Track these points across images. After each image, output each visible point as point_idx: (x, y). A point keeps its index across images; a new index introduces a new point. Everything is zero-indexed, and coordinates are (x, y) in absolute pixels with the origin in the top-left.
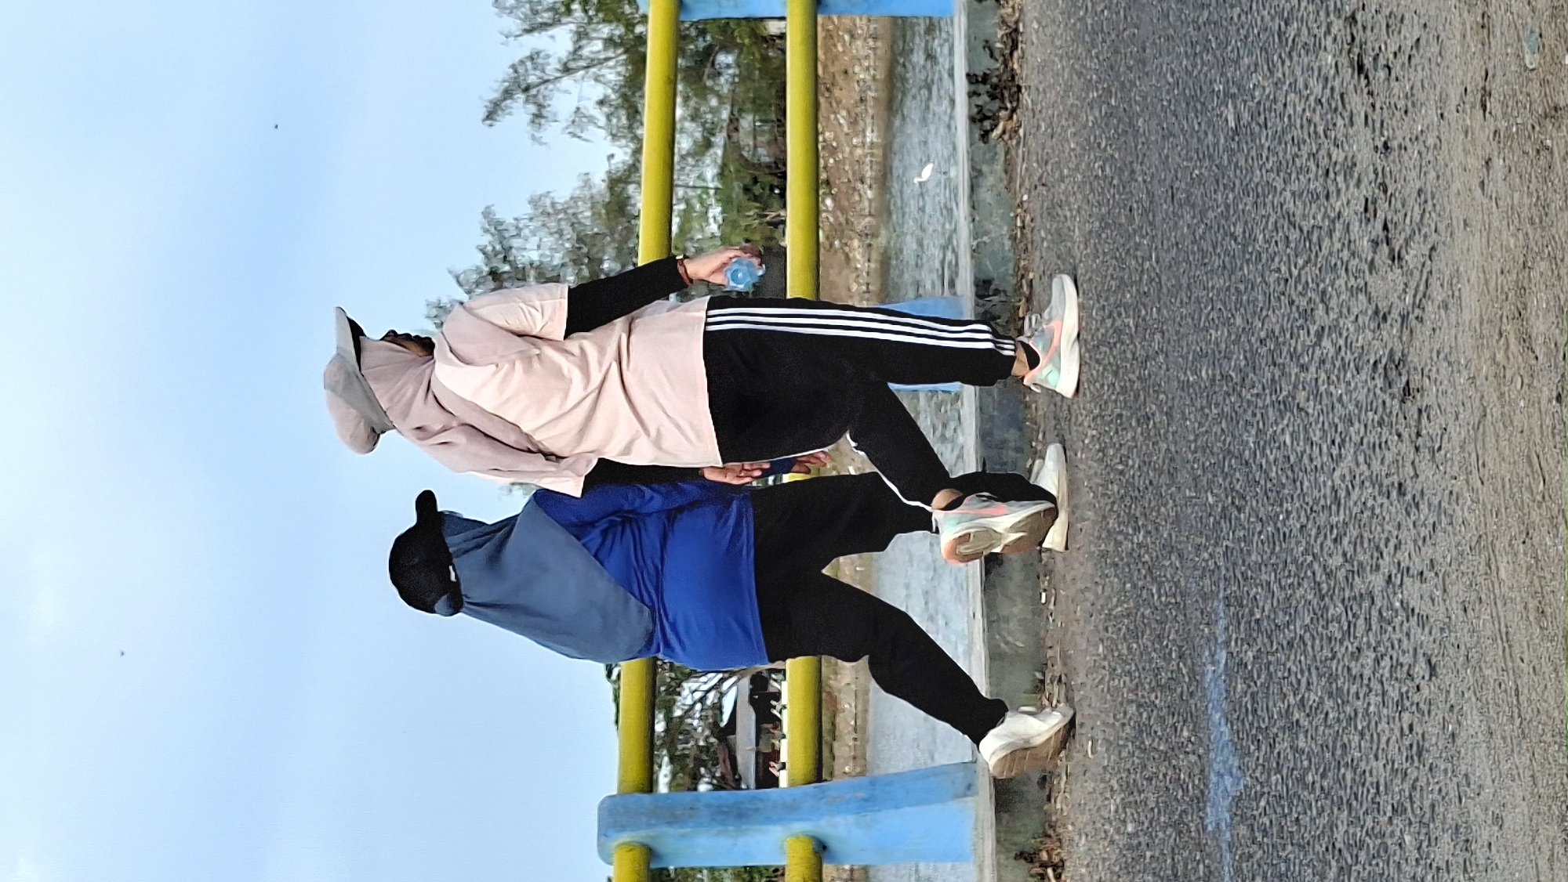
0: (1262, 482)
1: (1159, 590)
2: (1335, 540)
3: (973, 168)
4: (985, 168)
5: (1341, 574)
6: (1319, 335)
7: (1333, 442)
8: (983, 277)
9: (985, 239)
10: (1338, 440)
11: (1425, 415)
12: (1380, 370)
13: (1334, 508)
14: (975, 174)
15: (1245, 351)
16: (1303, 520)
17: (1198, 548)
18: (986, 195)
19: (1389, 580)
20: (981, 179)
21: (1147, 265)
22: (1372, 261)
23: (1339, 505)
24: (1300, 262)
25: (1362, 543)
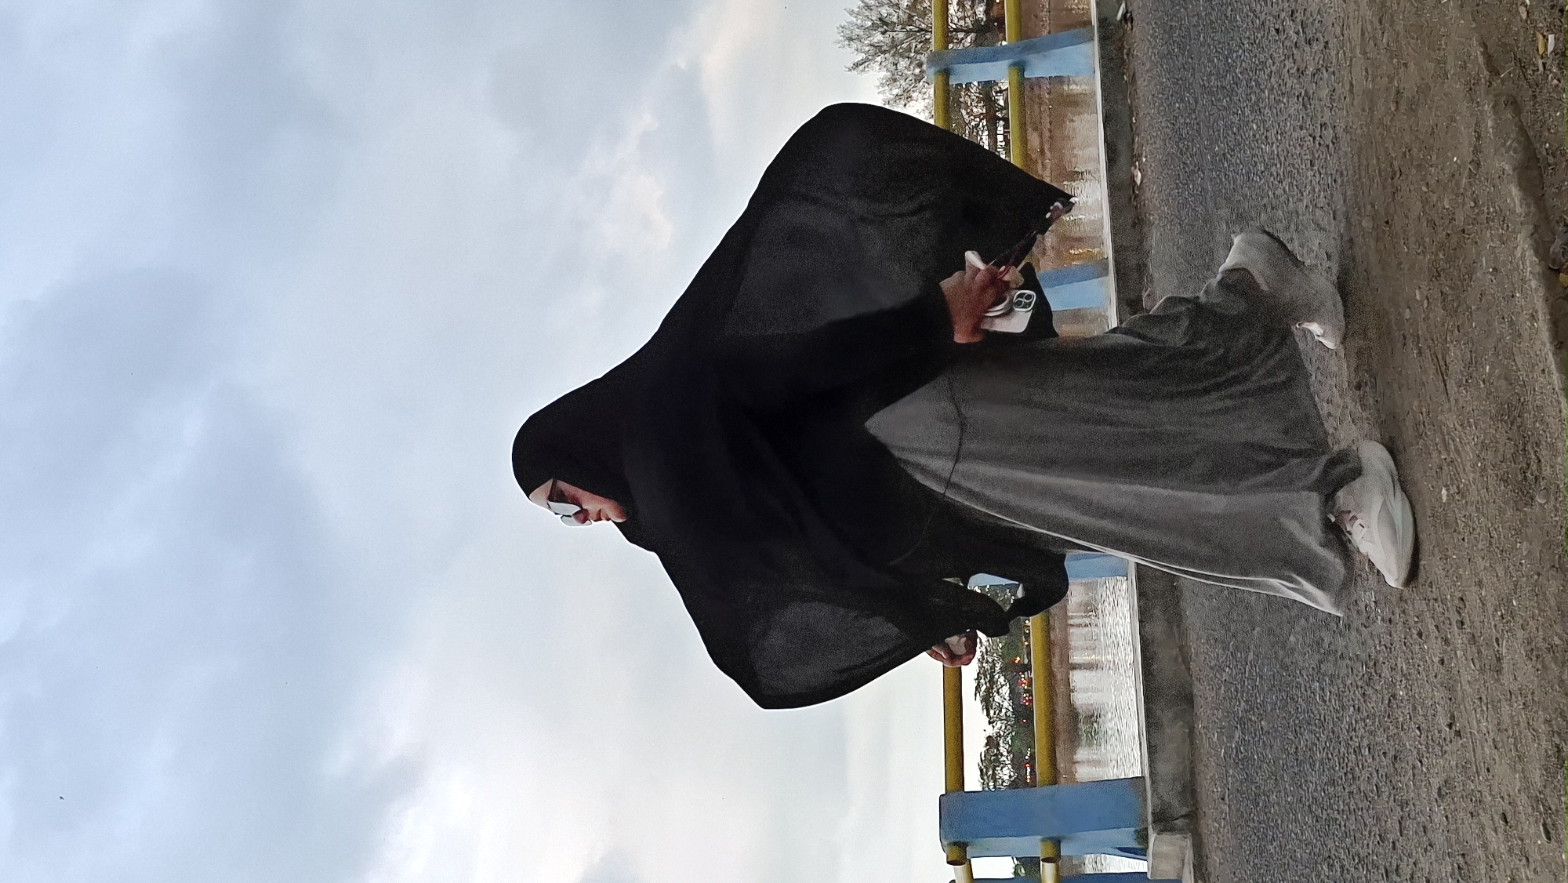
0: (1242, 145)
1: (1193, 187)
2: (1279, 182)
5: (1283, 199)
6: (1270, 77)
7: (1277, 132)
10: (1279, 132)
11: (1323, 129)
12: (1301, 99)
13: (1278, 166)
15: (1233, 76)
16: (1263, 169)
17: (1211, 170)
19: (1306, 206)
21: (1183, 22)
22: (1296, 43)
23: (1281, 164)
24: (1259, 35)
25: (1293, 186)
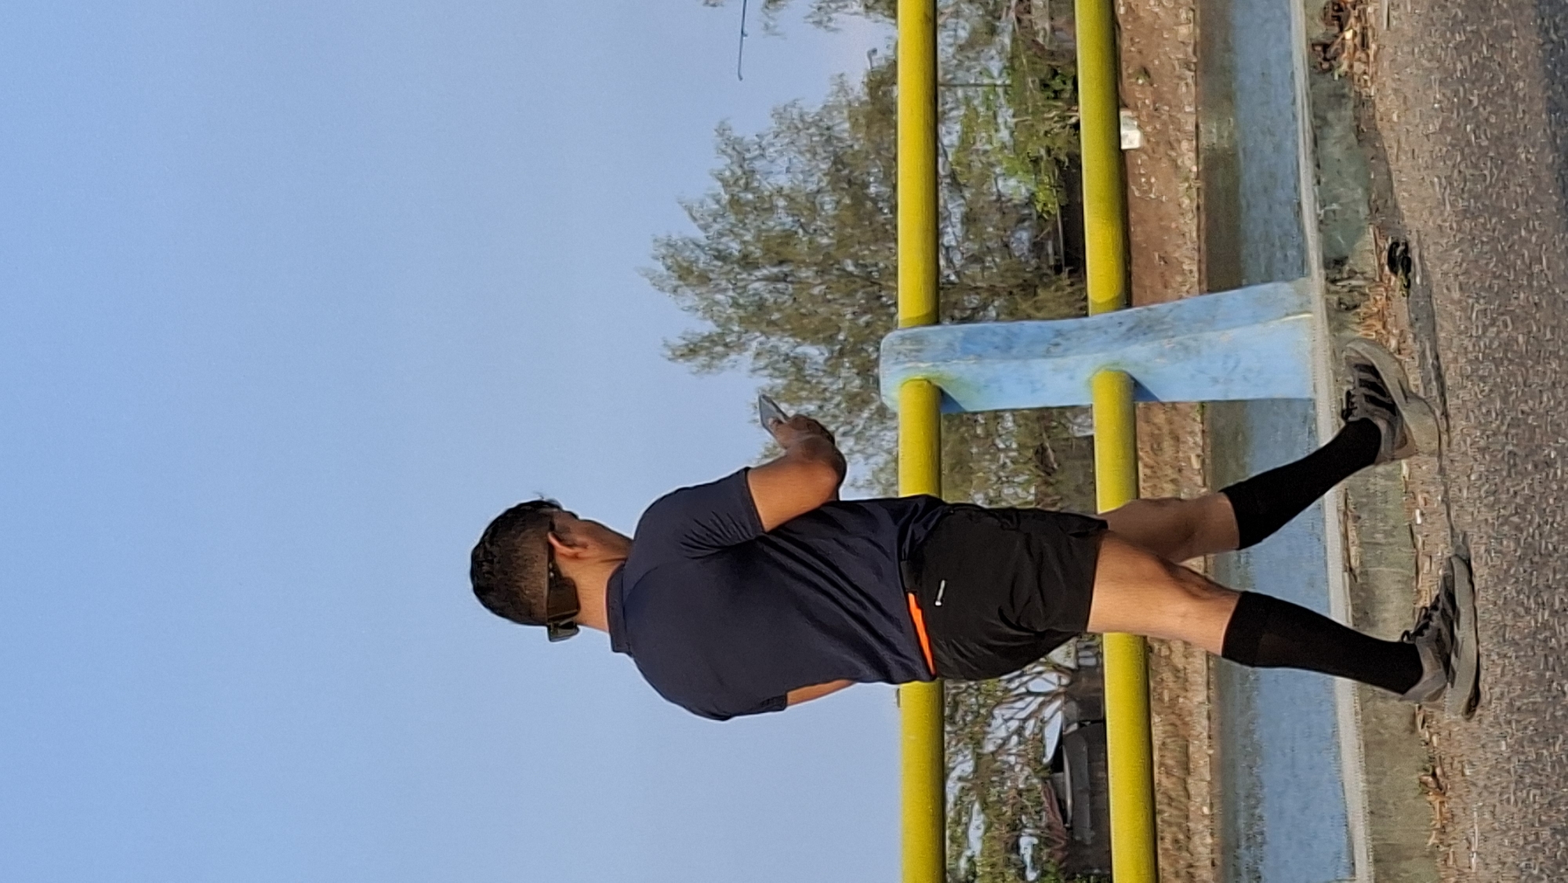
3: (1315, 116)
4: (1330, 116)
8: (1334, 256)
9: (1335, 206)
14: (1319, 122)
18: (1334, 150)
20: (1326, 129)
